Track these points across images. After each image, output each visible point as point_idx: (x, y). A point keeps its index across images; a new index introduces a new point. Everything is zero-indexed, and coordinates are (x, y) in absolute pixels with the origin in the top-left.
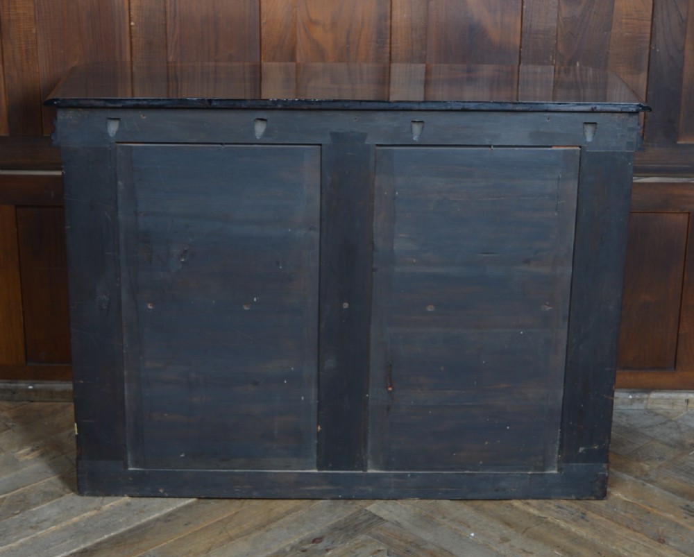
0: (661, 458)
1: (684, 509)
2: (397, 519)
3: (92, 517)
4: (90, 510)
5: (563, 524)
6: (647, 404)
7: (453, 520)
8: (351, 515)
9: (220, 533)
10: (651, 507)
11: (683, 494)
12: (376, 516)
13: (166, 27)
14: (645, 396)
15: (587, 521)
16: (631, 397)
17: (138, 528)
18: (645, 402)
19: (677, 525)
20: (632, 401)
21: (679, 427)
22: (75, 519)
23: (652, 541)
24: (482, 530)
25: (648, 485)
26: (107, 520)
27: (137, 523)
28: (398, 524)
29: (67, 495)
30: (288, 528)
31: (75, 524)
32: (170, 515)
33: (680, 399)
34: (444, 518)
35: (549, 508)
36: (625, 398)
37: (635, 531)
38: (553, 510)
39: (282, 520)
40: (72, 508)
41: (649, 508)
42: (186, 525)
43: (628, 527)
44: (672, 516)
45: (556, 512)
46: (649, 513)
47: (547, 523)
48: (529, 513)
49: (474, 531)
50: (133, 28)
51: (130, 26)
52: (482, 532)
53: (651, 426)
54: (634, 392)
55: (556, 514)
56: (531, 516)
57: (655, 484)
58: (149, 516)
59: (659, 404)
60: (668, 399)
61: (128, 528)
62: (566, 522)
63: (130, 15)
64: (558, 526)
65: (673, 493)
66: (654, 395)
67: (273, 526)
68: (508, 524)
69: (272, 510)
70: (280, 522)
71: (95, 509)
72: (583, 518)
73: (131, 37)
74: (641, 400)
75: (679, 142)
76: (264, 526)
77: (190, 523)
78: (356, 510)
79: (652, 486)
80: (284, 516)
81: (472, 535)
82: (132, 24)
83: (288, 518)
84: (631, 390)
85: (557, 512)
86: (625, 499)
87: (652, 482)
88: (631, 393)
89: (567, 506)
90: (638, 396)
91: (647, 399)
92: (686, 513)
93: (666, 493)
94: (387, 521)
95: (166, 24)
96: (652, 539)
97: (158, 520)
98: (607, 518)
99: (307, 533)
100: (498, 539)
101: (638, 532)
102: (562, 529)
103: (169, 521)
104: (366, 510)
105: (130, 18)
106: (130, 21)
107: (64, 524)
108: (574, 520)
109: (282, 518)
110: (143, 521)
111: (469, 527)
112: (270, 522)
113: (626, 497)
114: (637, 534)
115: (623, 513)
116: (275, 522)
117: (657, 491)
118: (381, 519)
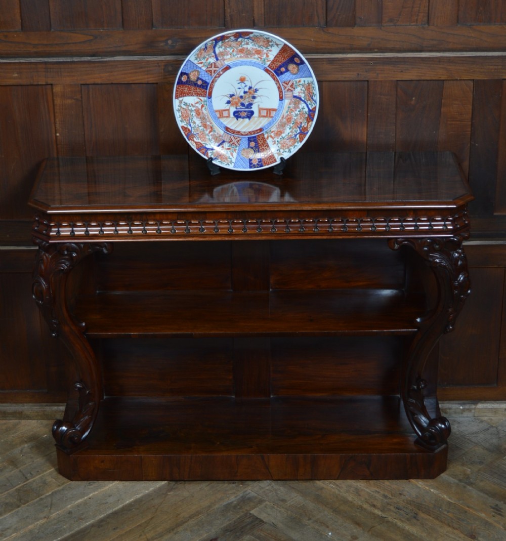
0: (481, 463)
1: (493, 508)
2: (274, 521)
3: (43, 524)
4: (41, 519)
5: (399, 523)
6: (474, 412)
7: (316, 521)
8: (239, 518)
9: (140, 536)
10: (468, 507)
11: (493, 495)
12: (257, 518)
13: (84, 137)
14: (473, 406)
15: (418, 520)
16: (461, 408)
17: (78, 532)
18: (473, 411)
19: (487, 523)
20: (463, 410)
21: (498, 433)
22: (31, 527)
23: (466, 537)
24: (338, 529)
25: (468, 487)
26: (55, 527)
27: (77, 529)
28: (274, 525)
29: (23, 506)
30: (191, 531)
31: (31, 531)
32: (102, 521)
33: (501, 409)
34: (309, 519)
35: (390, 510)
36: (457, 409)
37: (454, 528)
38: (393, 511)
39: (186, 524)
40: (27, 517)
41: (467, 508)
42: (115, 529)
43: (449, 525)
44: (483, 515)
45: (394, 512)
46: (466, 512)
47: (388, 522)
48: (374, 514)
49: (332, 530)
50: (58, 138)
51: (56, 136)
52: (337, 531)
53: (476, 433)
54: (464, 404)
55: (395, 514)
56: (376, 517)
57: (474, 486)
58: (86, 522)
59: (484, 412)
60: (492, 409)
61: (71, 533)
62: (402, 521)
63: (55, 128)
64: (396, 525)
65: (486, 494)
66: (480, 406)
67: (180, 529)
68: (358, 524)
69: (179, 515)
70: (185, 525)
71: (45, 517)
72: (415, 517)
73: (57, 145)
74: (470, 410)
75: (495, 214)
76: (173, 530)
77: (117, 528)
78: (243, 513)
79: (470, 488)
80: (188, 520)
81: (330, 534)
82: (58, 135)
83: (191, 522)
84: (462, 402)
85: (396, 513)
86: (448, 500)
87: (471, 484)
88: (462, 404)
89: (404, 507)
90: (467, 407)
91: (475, 409)
92: (494, 512)
93: (482, 494)
94: (266, 523)
95: (84, 135)
96: (466, 535)
97: (92, 525)
98: (433, 518)
99: (206, 535)
100: (349, 537)
101: (457, 529)
102: (399, 528)
103: (102, 526)
104: (250, 514)
105: (56, 130)
106: (56, 133)
107: (22, 532)
108: (408, 520)
109: (186, 522)
110: (82, 527)
111: (328, 527)
112: (178, 525)
113: (450, 498)
114: (455, 531)
115: (446, 513)
116: (181, 525)
117: (474, 492)
118: (261, 521)
